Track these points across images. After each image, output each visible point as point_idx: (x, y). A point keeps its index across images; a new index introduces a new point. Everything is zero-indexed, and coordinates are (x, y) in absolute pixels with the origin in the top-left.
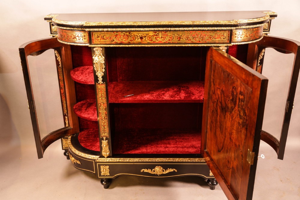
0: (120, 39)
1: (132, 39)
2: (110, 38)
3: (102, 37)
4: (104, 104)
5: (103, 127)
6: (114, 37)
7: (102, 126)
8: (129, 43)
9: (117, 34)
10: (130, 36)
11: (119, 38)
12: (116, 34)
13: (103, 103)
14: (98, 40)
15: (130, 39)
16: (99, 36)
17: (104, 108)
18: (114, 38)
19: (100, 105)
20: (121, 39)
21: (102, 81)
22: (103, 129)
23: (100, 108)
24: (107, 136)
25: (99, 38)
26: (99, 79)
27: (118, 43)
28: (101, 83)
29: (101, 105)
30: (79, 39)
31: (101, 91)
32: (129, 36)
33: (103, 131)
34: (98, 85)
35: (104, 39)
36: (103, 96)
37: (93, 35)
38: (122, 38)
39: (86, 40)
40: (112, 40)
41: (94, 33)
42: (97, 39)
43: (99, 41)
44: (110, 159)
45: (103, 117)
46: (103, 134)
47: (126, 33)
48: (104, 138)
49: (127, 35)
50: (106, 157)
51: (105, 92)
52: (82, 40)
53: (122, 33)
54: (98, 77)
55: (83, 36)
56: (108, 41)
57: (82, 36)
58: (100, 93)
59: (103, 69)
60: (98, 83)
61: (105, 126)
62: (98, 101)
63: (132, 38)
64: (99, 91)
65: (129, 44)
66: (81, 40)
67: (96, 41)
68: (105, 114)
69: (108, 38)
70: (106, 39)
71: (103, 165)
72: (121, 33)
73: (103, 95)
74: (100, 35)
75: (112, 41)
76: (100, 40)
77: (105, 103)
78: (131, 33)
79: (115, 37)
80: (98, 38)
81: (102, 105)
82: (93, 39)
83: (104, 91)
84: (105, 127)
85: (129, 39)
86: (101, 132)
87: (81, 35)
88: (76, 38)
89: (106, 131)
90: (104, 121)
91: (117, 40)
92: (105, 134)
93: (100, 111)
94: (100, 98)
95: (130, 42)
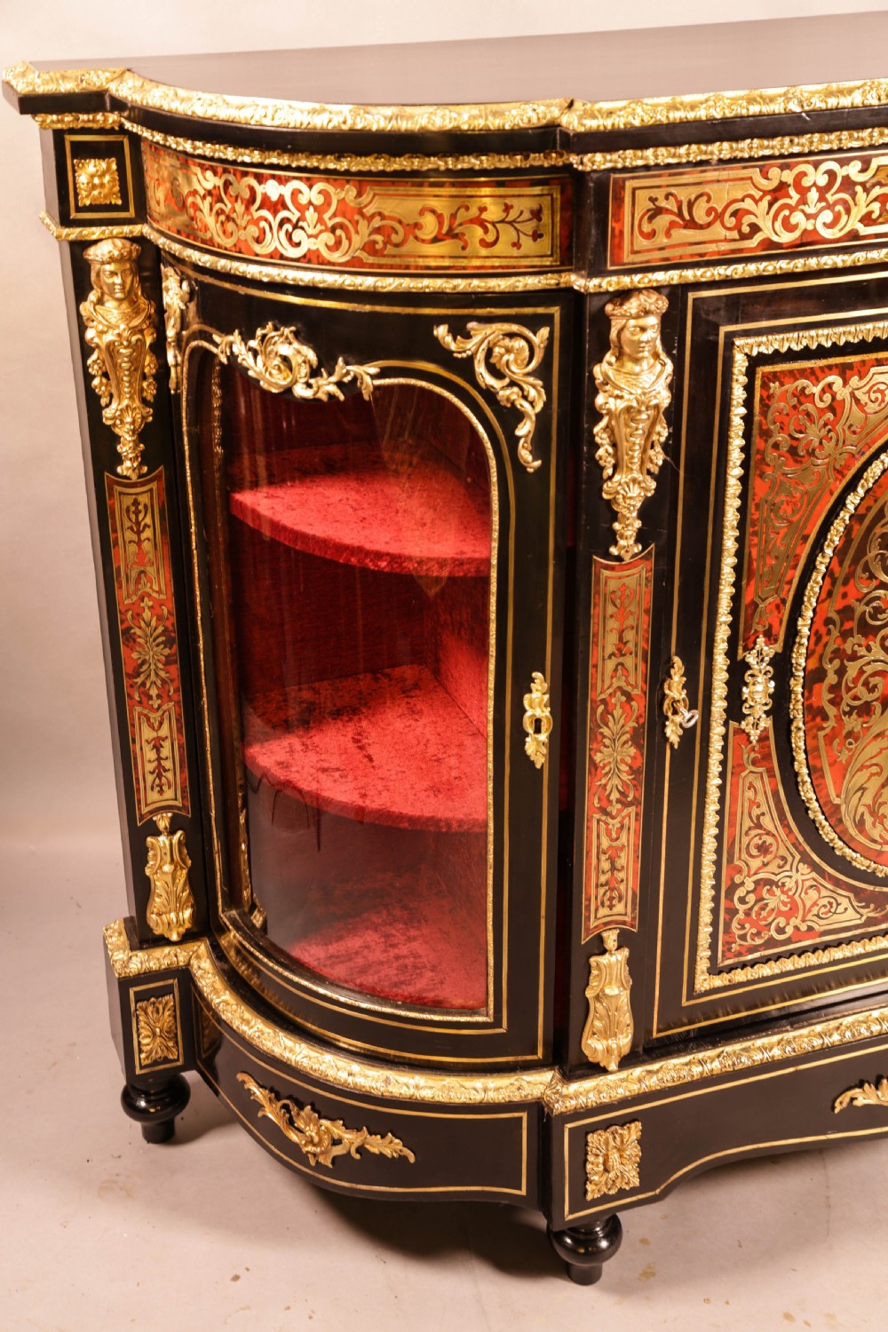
0: (797, 218)
1: (876, 207)
2: (734, 214)
3: (680, 214)
4: (629, 697)
5: (606, 865)
6: (765, 203)
7: (603, 857)
8: (854, 235)
9: (788, 176)
10: (863, 184)
11: (792, 209)
12: (774, 184)
13: (625, 693)
14: (653, 234)
15: (864, 211)
16: (662, 203)
17: (627, 729)
18: (760, 213)
19: (601, 708)
20: (808, 217)
21: (637, 541)
22: (603, 879)
23: (605, 731)
24: (628, 919)
25: (663, 221)
26: (617, 526)
27: (778, 246)
28: (627, 559)
29: (607, 712)
30: (490, 238)
31: (622, 613)
32: (859, 189)
33: (602, 891)
34: (607, 567)
35: (692, 224)
36: (631, 646)
37: (619, 201)
38: (811, 210)
39: (545, 245)
40: (746, 229)
41: (629, 185)
42: (646, 228)
43: (662, 240)
44: (638, 1071)
45: (615, 796)
46: (603, 912)
47: (843, 162)
48: (611, 939)
49: (846, 179)
50: (613, 1066)
51: (647, 611)
52: (517, 245)
53: (816, 165)
54: (615, 516)
55: (527, 215)
56: (723, 233)
57: (513, 215)
58: (613, 624)
59: (658, 449)
60: (608, 556)
61: (623, 855)
62: (594, 686)
63: (876, 199)
64: (611, 609)
65: (852, 242)
66: (502, 248)
67: (642, 243)
68: (632, 771)
69: (720, 216)
70: (709, 225)
71: (605, 1126)
72: (809, 168)
73: (629, 635)
74: (667, 198)
75: (743, 237)
76: (668, 235)
77: (636, 692)
78: (875, 163)
79: (771, 204)
80: (651, 219)
81: (617, 712)
82: (621, 233)
83: (644, 605)
84: (621, 862)
85: (854, 210)
86: (589, 900)
87: (507, 208)
88: (456, 236)
89: (622, 887)
90: (615, 823)
91: (778, 225)
92: (611, 907)
93: (598, 757)
94: (610, 664)
95: (864, 230)
